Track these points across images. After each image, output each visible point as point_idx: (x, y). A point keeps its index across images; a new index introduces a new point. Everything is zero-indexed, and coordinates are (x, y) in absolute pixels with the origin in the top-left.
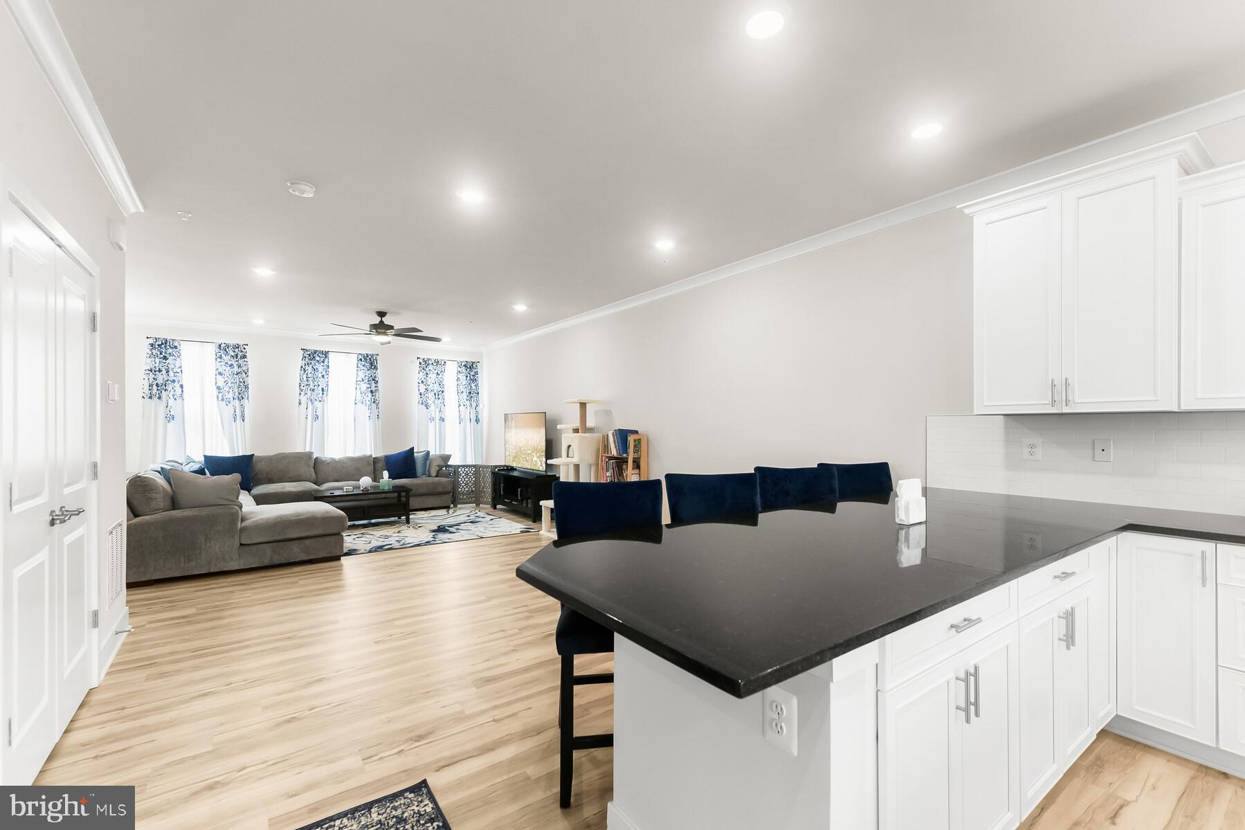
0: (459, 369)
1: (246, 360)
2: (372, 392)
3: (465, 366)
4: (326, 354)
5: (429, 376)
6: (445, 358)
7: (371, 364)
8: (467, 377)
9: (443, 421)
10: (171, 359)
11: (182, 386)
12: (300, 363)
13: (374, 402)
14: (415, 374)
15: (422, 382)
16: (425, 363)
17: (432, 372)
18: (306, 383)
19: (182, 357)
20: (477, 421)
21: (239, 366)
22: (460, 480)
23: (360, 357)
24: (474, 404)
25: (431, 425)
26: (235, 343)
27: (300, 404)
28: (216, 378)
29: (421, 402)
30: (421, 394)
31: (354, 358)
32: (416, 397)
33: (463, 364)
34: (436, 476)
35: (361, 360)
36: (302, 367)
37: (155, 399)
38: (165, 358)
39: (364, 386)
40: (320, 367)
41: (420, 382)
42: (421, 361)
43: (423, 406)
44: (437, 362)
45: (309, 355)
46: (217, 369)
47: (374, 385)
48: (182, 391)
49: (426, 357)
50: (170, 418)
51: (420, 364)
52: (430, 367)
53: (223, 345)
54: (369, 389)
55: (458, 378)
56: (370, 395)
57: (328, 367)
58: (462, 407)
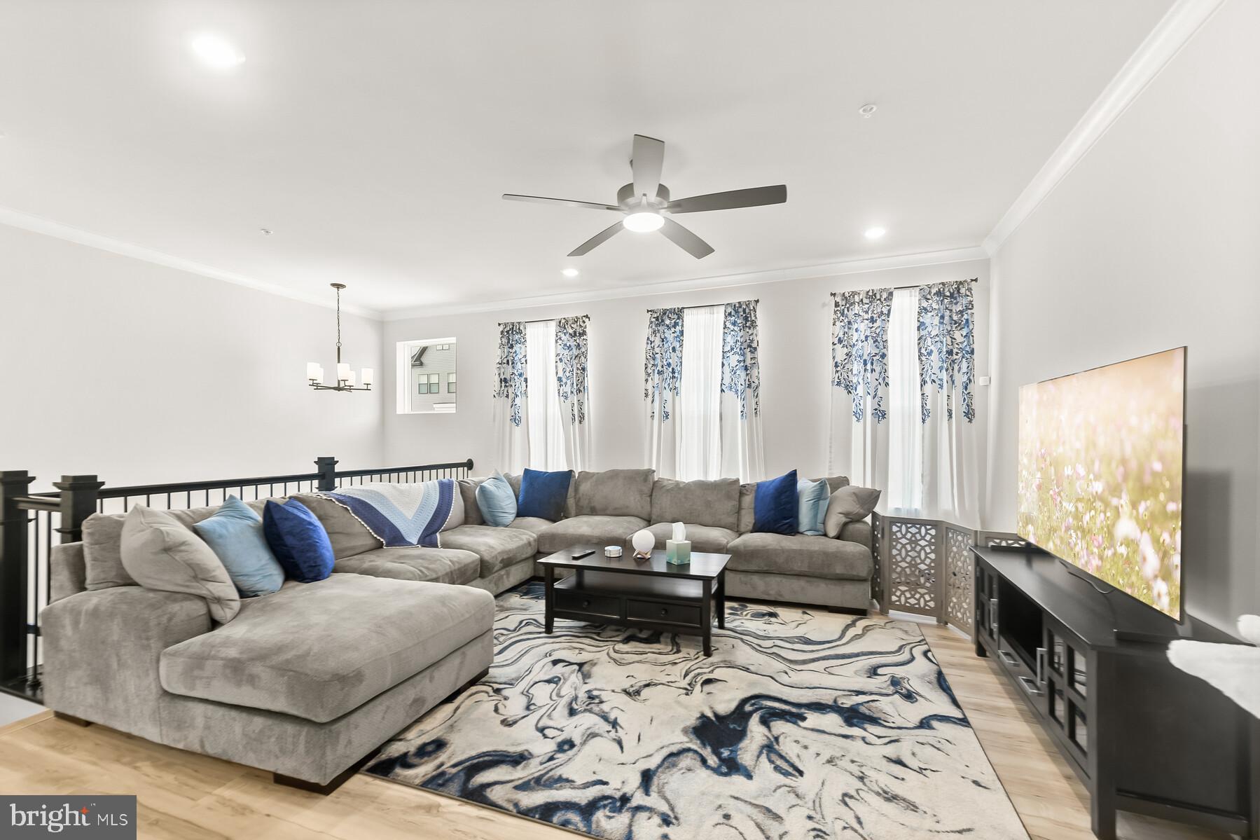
0: (925, 304)
1: (585, 337)
2: (746, 369)
3: (939, 293)
4: (679, 313)
5: (855, 326)
6: (891, 286)
7: (746, 319)
8: (942, 317)
9: (884, 417)
10: (517, 347)
11: (526, 380)
12: (646, 332)
13: (749, 386)
14: (826, 327)
15: (840, 341)
16: (844, 303)
17: (859, 320)
18: (652, 362)
19: (528, 344)
20: (969, 414)
21: (578, 346)
22: (894, 552)
23: (729, 310)
24: (960, 379)
25: (857, 427)
26: (574, 316)
27: (646, 395)
28: (556, 367)
29: (837, 380)
30: (836, 366)
31: (720, 314)
32: (828, 372)
33: (934, 291)
34: (838, 537)
35: (730, 314)
36: (648, 338)
37: (504, 398)
38: (512, 347)
39: (734, 359)
40: (669, 335)
41: (836, 342)
42: (838, 299)
43: (842, 390)
44: (872, 296)
45: (657, 319)
46: (557, 355)
47: (749, 355)
48: (527, 386)
49: (847, 290)
50: (515, 420)
51: (837, 305)
52: (857, 309)
53: (563, 321)
54: (742, 364)
55: (922, 324)
56: (743, 374)
57: (682, 332)
58: (929, 388)
